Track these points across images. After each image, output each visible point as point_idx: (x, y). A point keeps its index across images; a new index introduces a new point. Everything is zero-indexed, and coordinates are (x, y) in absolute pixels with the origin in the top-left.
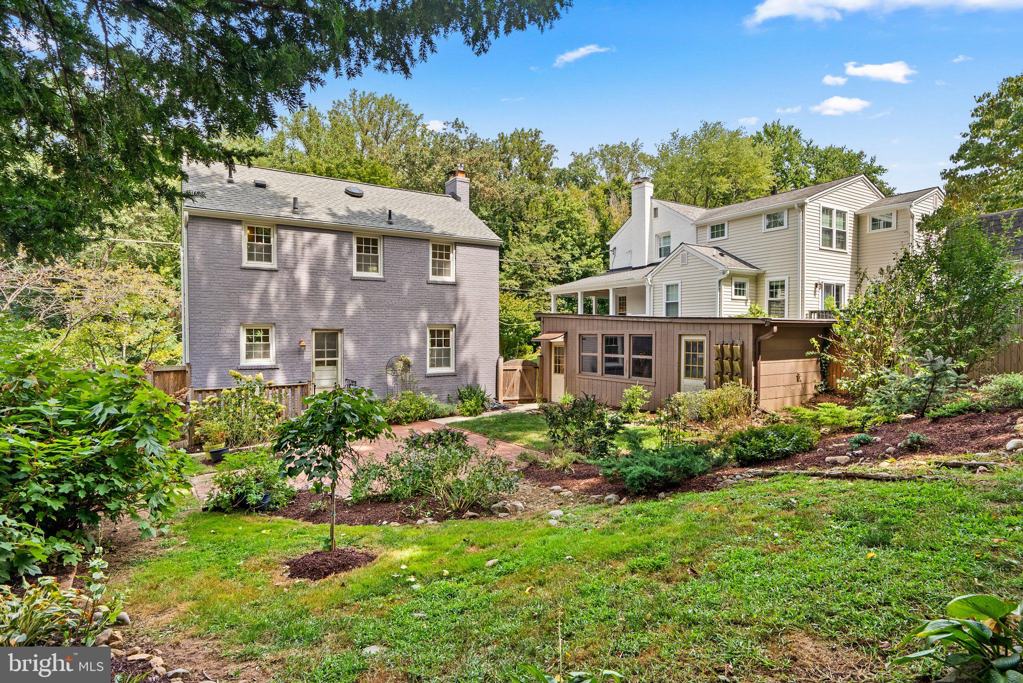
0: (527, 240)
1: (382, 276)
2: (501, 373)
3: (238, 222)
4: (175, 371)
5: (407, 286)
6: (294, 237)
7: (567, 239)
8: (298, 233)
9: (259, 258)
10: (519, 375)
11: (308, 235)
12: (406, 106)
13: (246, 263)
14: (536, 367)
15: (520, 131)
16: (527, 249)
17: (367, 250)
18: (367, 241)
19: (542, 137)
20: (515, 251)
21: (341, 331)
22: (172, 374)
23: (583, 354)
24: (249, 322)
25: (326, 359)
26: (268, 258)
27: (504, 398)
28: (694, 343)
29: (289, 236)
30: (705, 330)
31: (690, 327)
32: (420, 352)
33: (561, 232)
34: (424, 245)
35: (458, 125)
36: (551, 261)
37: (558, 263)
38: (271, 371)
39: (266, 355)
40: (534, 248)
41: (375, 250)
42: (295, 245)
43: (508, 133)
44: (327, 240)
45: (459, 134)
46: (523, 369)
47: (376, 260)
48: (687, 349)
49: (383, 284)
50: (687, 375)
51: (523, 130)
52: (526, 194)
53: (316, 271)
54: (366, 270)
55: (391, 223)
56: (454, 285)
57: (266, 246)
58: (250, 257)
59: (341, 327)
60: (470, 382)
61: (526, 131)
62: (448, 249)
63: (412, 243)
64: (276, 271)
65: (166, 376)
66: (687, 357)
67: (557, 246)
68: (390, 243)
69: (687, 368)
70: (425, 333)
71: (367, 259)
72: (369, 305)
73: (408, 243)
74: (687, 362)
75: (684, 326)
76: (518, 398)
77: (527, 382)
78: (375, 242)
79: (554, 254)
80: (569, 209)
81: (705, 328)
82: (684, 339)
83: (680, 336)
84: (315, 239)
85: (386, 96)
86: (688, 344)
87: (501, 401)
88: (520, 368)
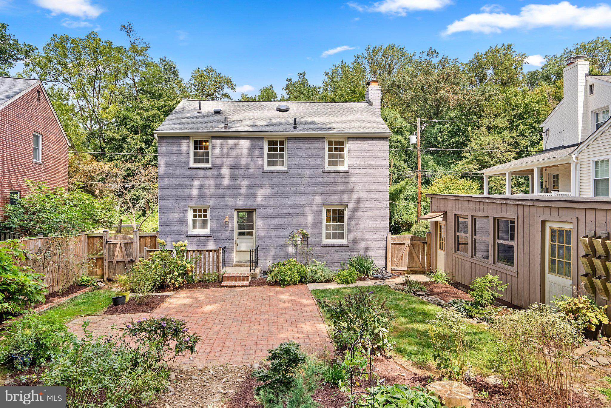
0: (486, 132)
1: (286, 169)
2: (390, 246)
3: (187, 138)
4: (151, 236)
5: (306, 175)
6: (221, 144)
7: (524, 128)
8: (224, 142)
9: (202, 161)
10: (408, 249)
11: (231, 142)
12: (403, 49)
13: (192, 164)
14: (424, 243)
15: (494, 47)
16: (486, 139)
17: (276, 150)
18: (276, 143)
19: (513, 49)
20: (474, 142)
21: (255, 210)
22: (150, 238)
23: (458, 234)
24: (194, 205)
25: (246, 231)
26: (207, 161)
27: (393, 268)
28: (561, 232)
29: (218, 143)
30: (572, 216)
31: (555, 212)
32: (317, 226)
33: (519, 122)
34: (320, 142)
35: (431, 53)
36: (508, 147)
37: (516, 148)
38: (207, 238)
39: (205, 227)
40: (491, 137)
41: (282, 150)
42: (222, 150)
43: (482, 52)
44: (244, 145)
45: (432, 59)
46: (412, 244)
47: (282, 156)
48: (553, 238)
49: (286, 174)
50: (552, 270)
51: (496, 47)
52: (487, 95)
53: (235, 168)
54: (276, 164)
55: (295, 128)
56: (346, 172)
57: (205, 152)
58: (196, 161)
59: (254, 208)
60: (361, 252)
61: (499, 47)
62: (342, 143)
63: (310, 141)
64: (210, 169)
65: (147, 239)
66: (552, 247)
67: (515, 134)
68: (293, 143)
69: (552, 262)
70: (321, 212)
71: (276, 156)
72: (275, 192)
73: (307, 141)
74: (552, 253)
75: (547, 211)
76: (406, 269)
77: (415, 255)
78: (282, 143)
79: (513, 141)
80: (527, 102)
81: (571, 213)
82: (548, 225)
83: (543, 222)
84: (236, 145)
85: (390, 45)
86: (552, 231)
87: (389, 270)
88: (408, 242)
